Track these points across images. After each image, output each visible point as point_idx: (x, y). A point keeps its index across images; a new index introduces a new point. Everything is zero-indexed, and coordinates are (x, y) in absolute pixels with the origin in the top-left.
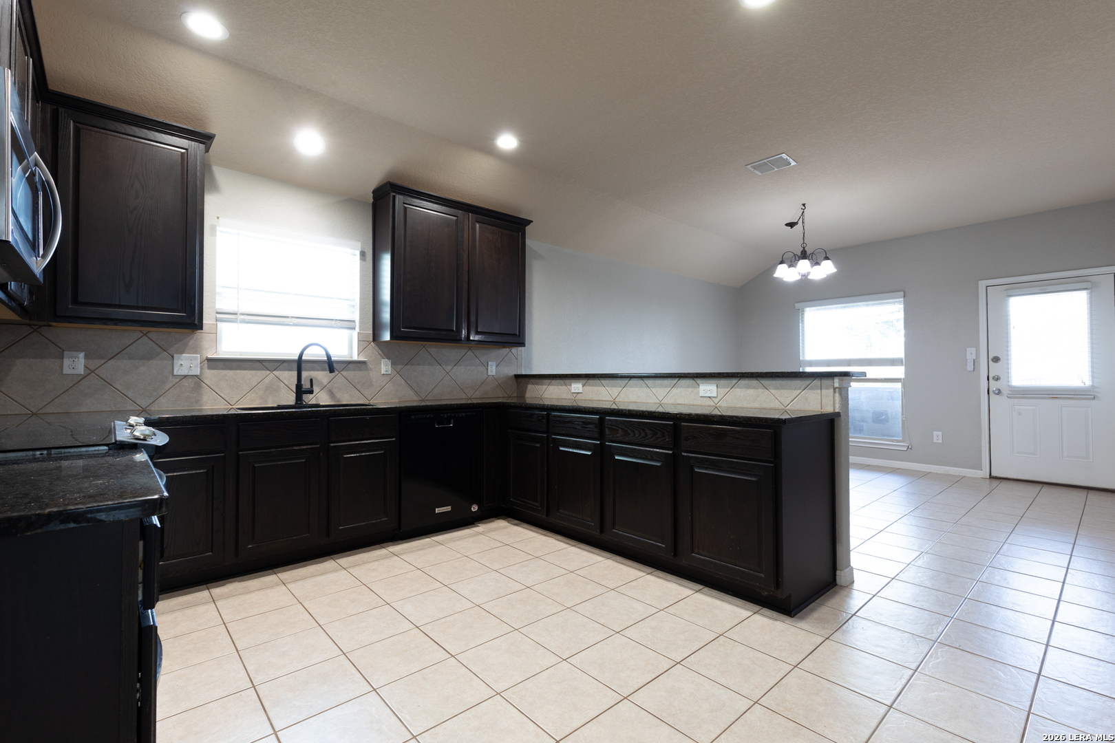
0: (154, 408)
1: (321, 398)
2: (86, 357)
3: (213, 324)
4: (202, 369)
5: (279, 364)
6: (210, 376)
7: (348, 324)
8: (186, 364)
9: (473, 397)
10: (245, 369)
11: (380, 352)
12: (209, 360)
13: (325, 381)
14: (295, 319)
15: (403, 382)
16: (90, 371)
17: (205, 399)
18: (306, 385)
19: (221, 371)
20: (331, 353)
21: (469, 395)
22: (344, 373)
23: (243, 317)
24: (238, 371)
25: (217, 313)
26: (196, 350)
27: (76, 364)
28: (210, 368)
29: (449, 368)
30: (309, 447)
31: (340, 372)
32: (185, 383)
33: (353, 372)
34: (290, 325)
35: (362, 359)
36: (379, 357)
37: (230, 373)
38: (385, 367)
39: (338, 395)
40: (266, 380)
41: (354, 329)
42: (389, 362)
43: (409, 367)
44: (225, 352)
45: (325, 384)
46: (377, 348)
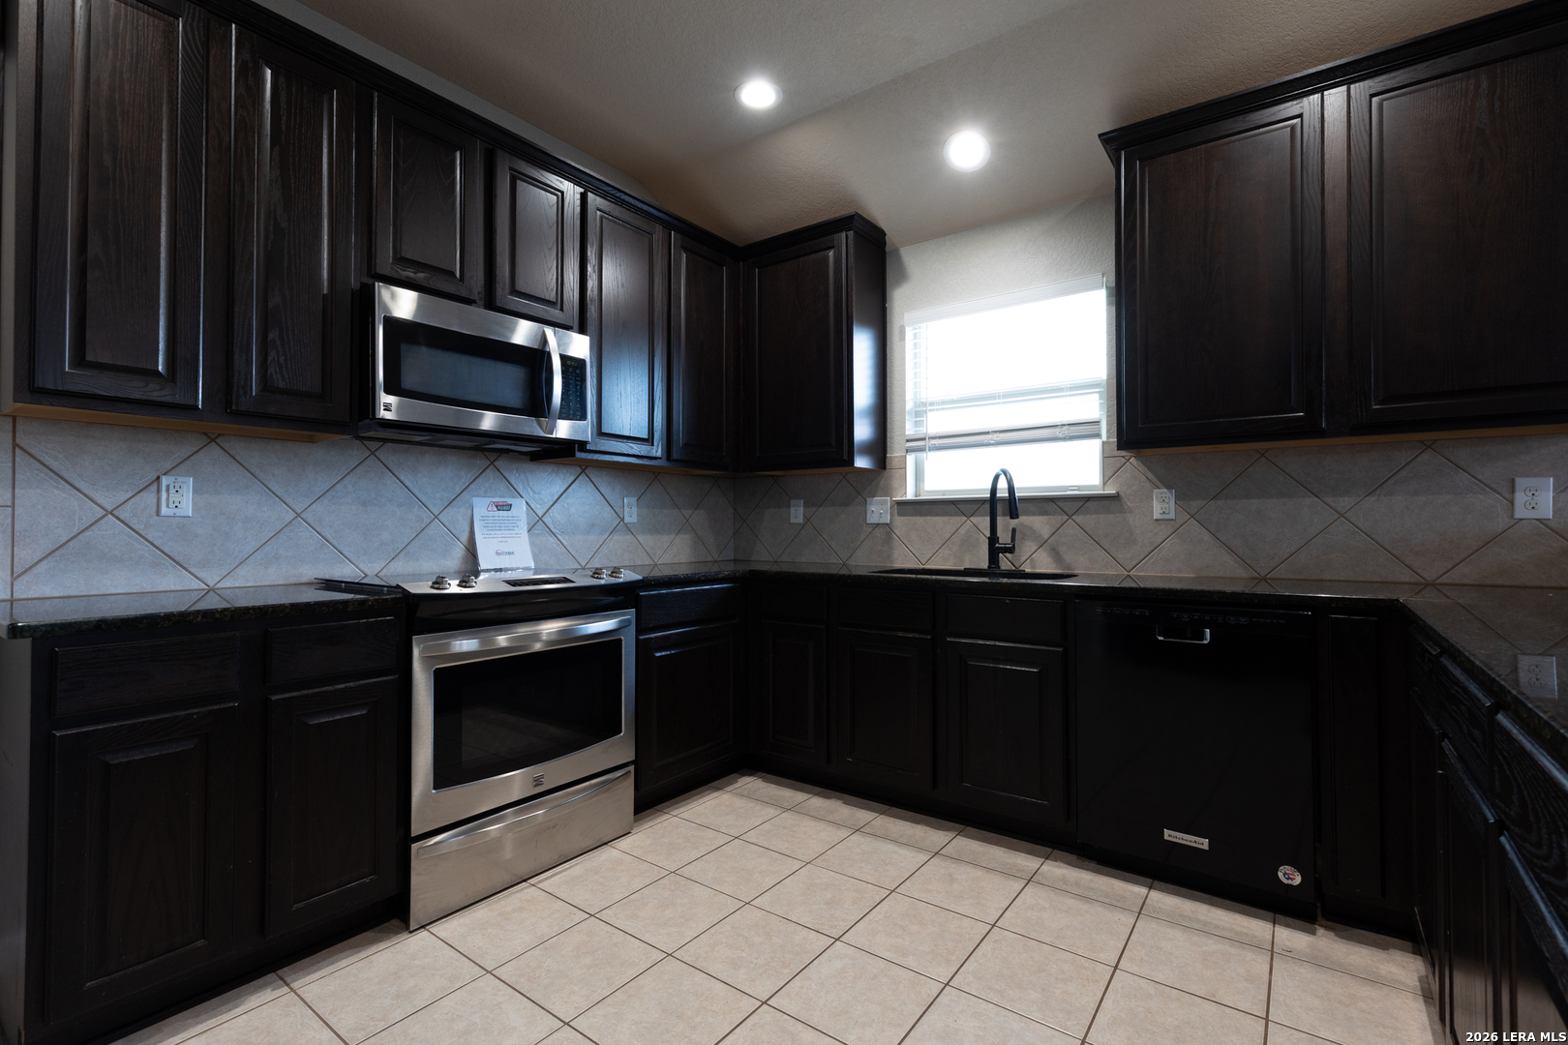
0: (851, 562)
1: (1036, 560)
2: (805, 506)
3: (902, 456)
4: (892, 515)
5: (978, 506)
6: (901, 523)
7: (1083, 430)
8: (878, 510)
9: (1444, 579)
10: (937, 515)
11: (1150, 475)
12: (900, 504)
13: (1046, 533)
14: (998, 434)
15: (1206, 536)
16: (807, 519)
17: (896, 554)
18: (1004, 538)
19: (910, 518)
21: (1429, 576)
22: (1078, 518)
23: (933, 442)
24: (929, 518)
25: (908, 441)
26: (887, 492)
27: (797, 513)
28: (900, 514)
29: (1345, 502)
30: (917, 635)
31: (1070, 517)
32: (878, 532)
33: (1094, 516)
34: (993, 445)
35: (1112, 491)
36: (1148, 484)
37: (919, 520)
38: (1161, 504)
39: (1068, 557)
40: (962, 531)
41: (1098, 435)
42: (1169, 496)
43: (1220, 503)
44: (927, 492)
45: (1046, 537)
46: (1142, 468)
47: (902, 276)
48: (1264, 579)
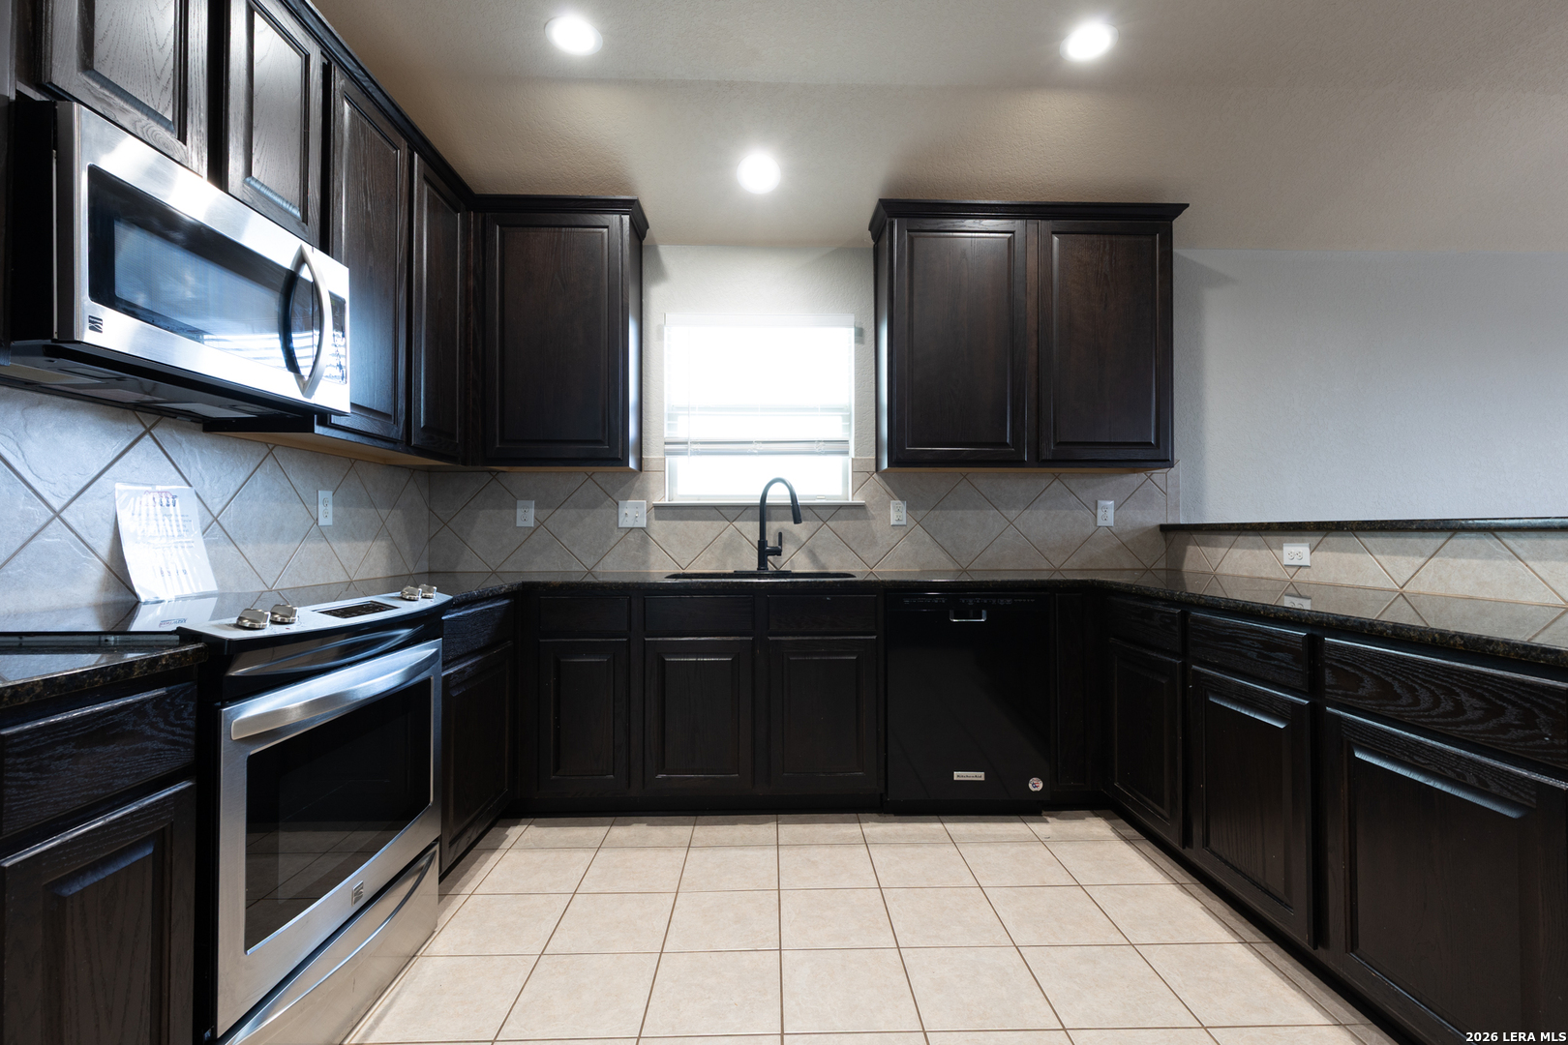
0: (597, 569)
1: (796, 561)
2: (537, 507)
3: (661, 459)
4: (648, 519)
5: (741, 511)
6: (659, 528)
7: (836, 447)
8: (632, 513)
9: (1065, 567)
10: (699, 519)
11: (888, 489)
12: (657, 507)
13: (804, 537)
14: (761, 445)
15: (928, 539)
16: (540, 523)
17: (653, 559)
18: (771, 542)
19: (670, 522)
20: (798, 493)
21: (1057, 564)
22: (831, 524)
23: (695, 447)
24: (690, 522)
25: (666, 443)
26: (642, 494)
27: (526, 515)
28: (658, 518)
29: (1013, 514)
30: (738, 638)
31: (825, 523)
32: (631, 537)
33: (845, 522)
34: (755, 454)
35: (858, 501)
36: (886, 496)
37: (680, 525)
38: (897, 513)
39: (823, 558)
40: (725, 535)
41: (846, 453)
42: (903, 506)
43: (937, 512)
44: (681, 496)
45: (804, 540)
46: (882, 482)
47: (660, 274)
48: (965, 571)
